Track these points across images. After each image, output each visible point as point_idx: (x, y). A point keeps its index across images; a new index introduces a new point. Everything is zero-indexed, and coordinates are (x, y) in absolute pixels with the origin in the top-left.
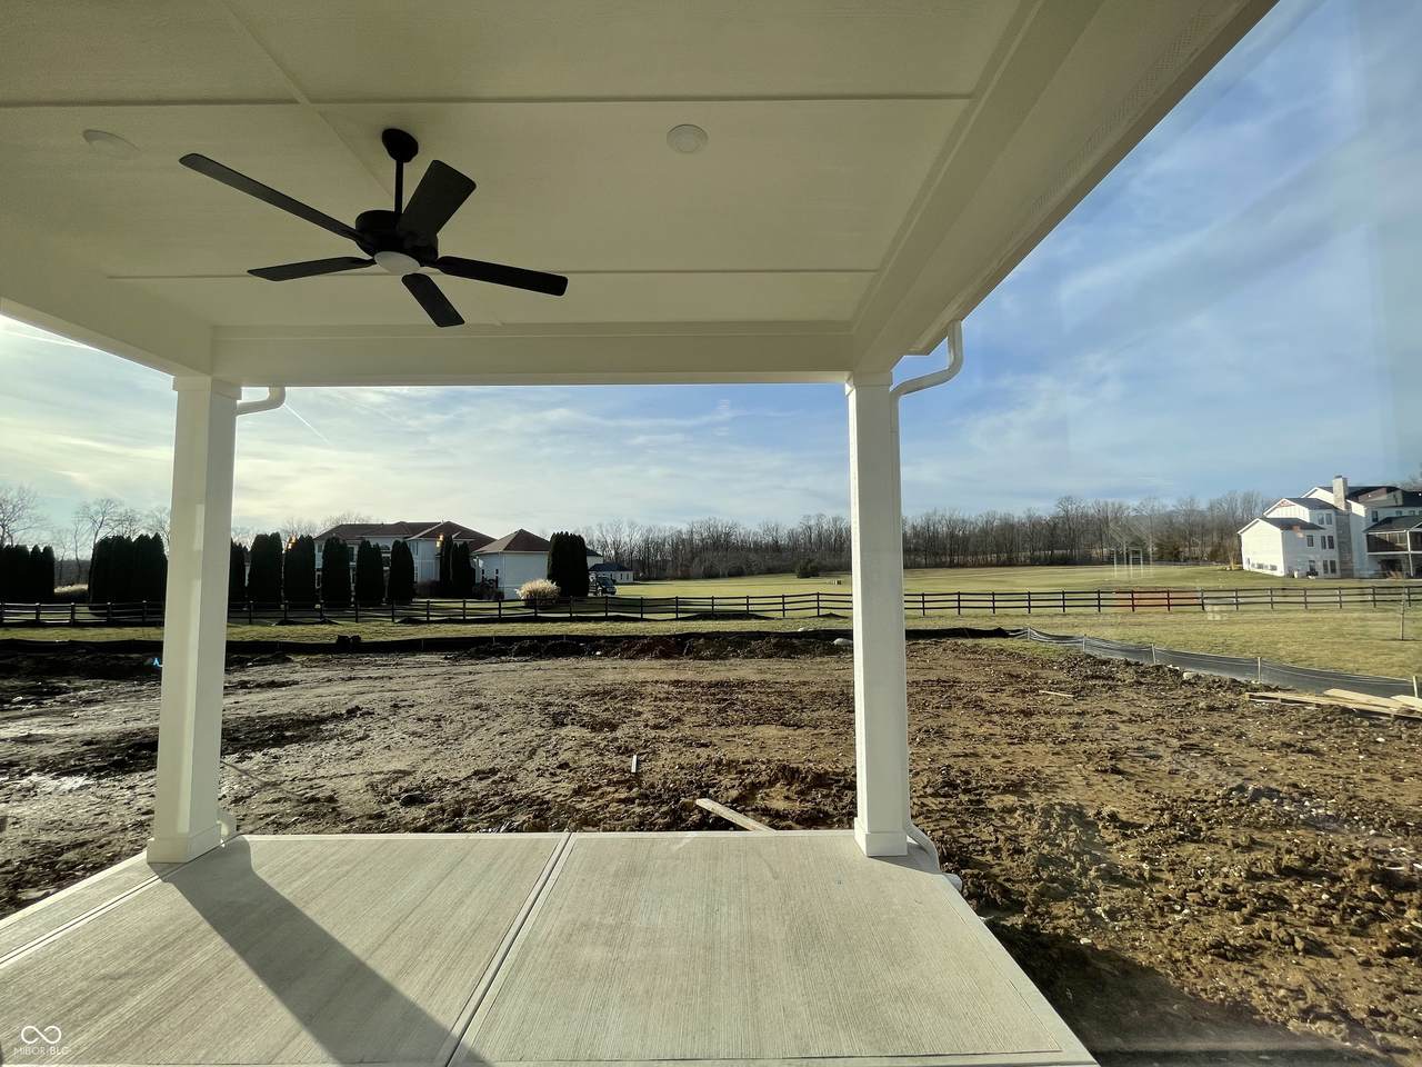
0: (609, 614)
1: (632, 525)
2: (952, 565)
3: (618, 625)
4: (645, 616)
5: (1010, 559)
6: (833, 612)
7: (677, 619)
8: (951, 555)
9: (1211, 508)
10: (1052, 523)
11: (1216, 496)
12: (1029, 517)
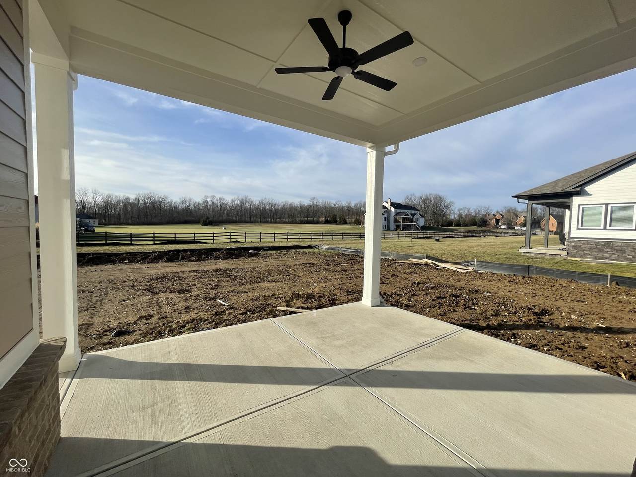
0: (108, 242)
1: (95, 192)
2: (271, 222)
3: (117, 248)
4: (133, 243)
5: (292, 221)
6: (237, 240)
7: (154, 244)
8: (271, 218)
9: (355, 206)
10: (308, 207)
11: (356, 202)
12: (300, 204)
